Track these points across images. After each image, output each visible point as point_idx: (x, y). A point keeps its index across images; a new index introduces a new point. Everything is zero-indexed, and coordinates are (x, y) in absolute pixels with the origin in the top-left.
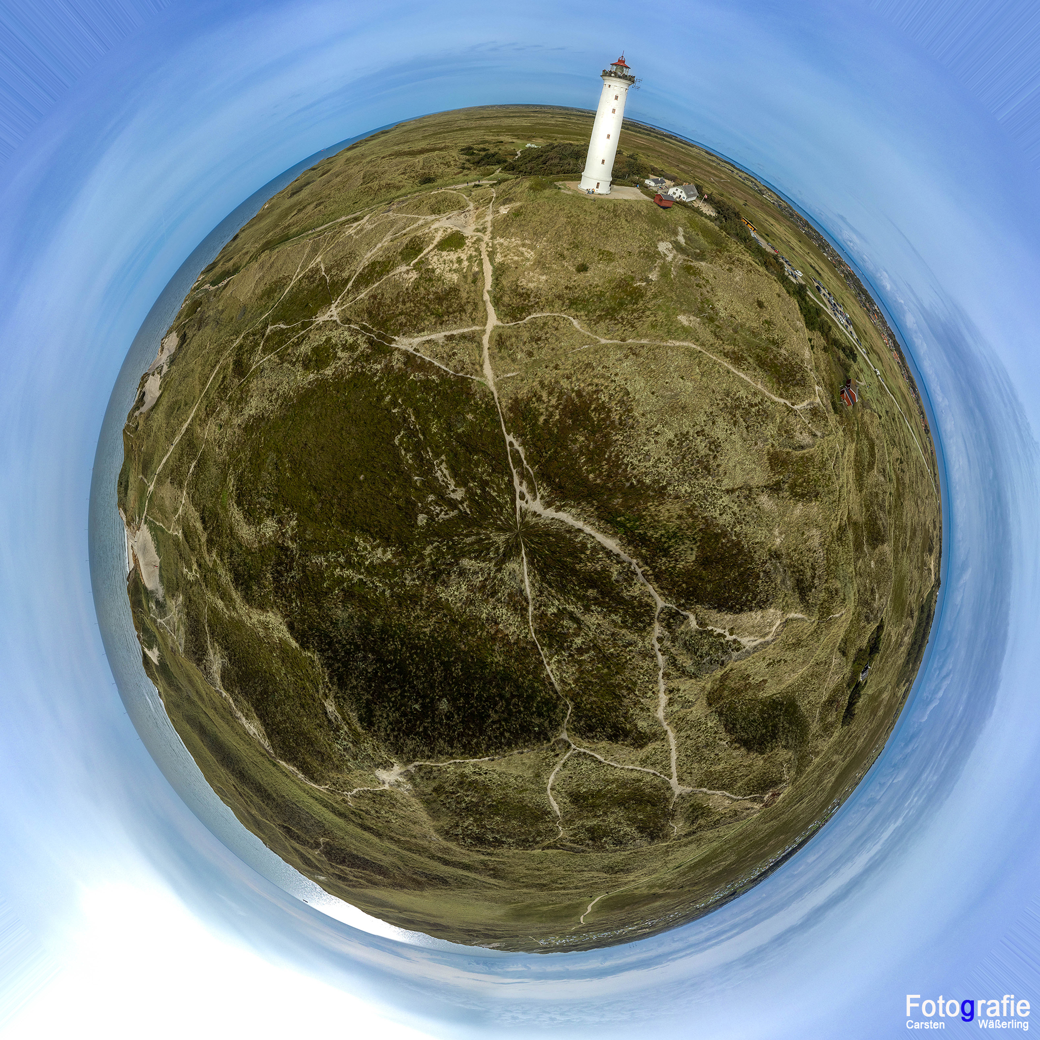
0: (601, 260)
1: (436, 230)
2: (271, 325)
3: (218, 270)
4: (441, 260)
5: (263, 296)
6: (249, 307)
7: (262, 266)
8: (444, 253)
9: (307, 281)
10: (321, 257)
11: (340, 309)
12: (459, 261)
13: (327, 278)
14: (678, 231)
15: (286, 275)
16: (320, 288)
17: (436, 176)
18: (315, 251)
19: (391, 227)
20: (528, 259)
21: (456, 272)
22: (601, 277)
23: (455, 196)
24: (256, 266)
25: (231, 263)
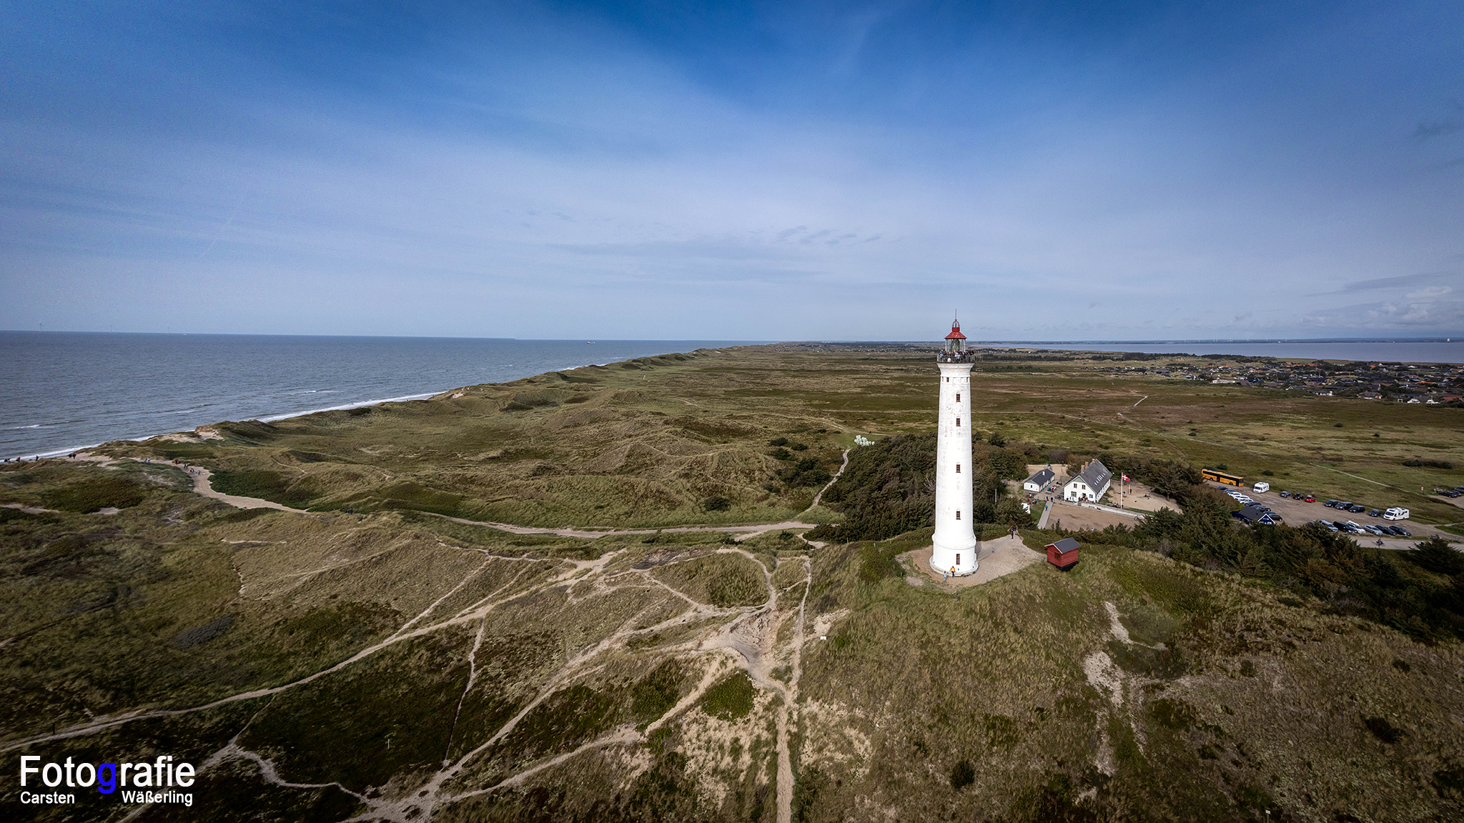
0: (992, 744)
1: (710, 656)
2: (241, 743)
3: (266, 456)
4: (704, 737)
5: (301, 624)
6: (244, 628)
7: (362, 543)
8: (713, 721)
9: (427, 654)
10: (490, 607)
11: (447, 798)
12: (736, 750)
13: (473, 675)
14: (1108, 615)
15: (394, 607)
16: (442, 698)
17: (732, 497)
18: (485, 585)
19: (639, 608)
20: (859, 760)
21: (724, 779)
22: (1003, 793)
23: (752, 567)
24: (352, 532)
25: (304, 470)
